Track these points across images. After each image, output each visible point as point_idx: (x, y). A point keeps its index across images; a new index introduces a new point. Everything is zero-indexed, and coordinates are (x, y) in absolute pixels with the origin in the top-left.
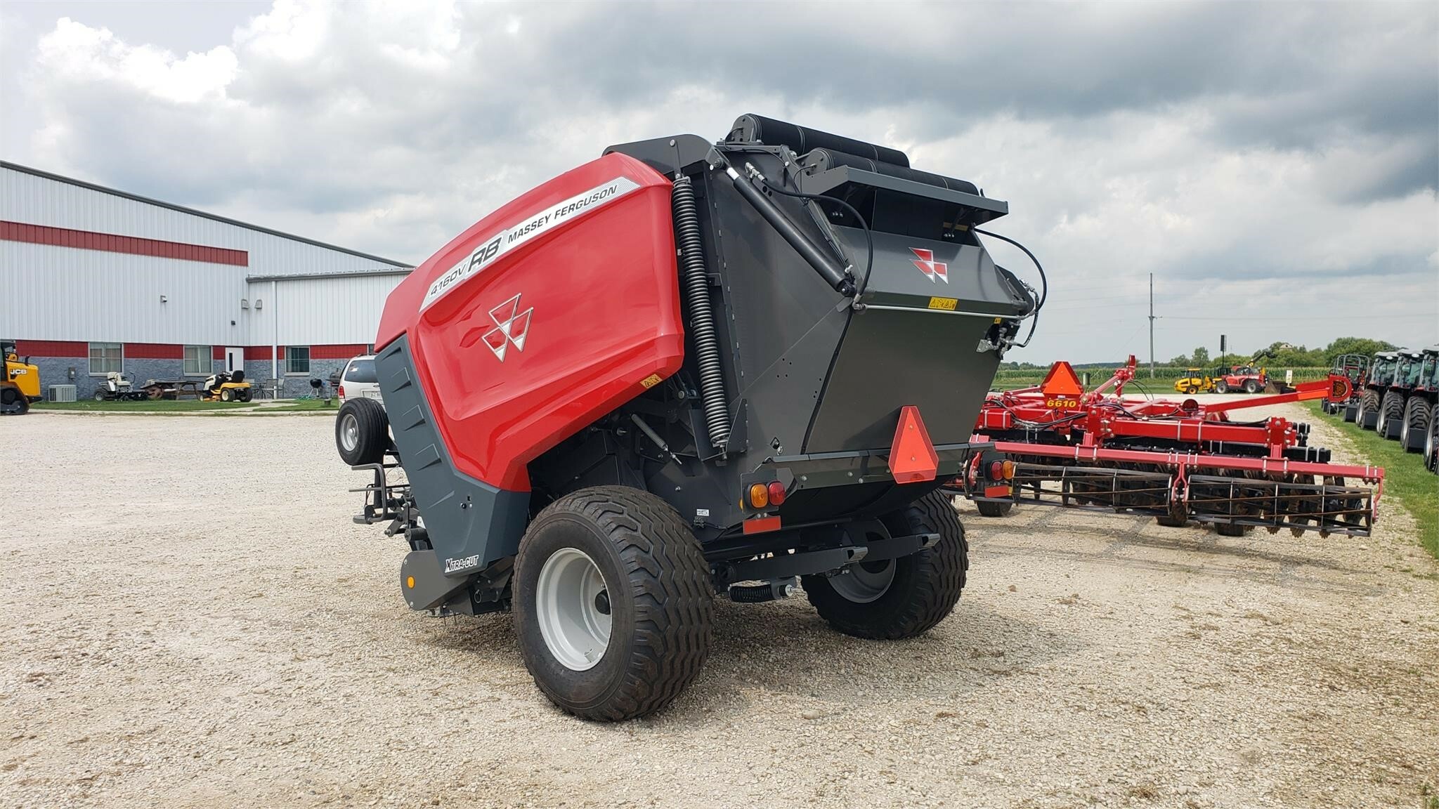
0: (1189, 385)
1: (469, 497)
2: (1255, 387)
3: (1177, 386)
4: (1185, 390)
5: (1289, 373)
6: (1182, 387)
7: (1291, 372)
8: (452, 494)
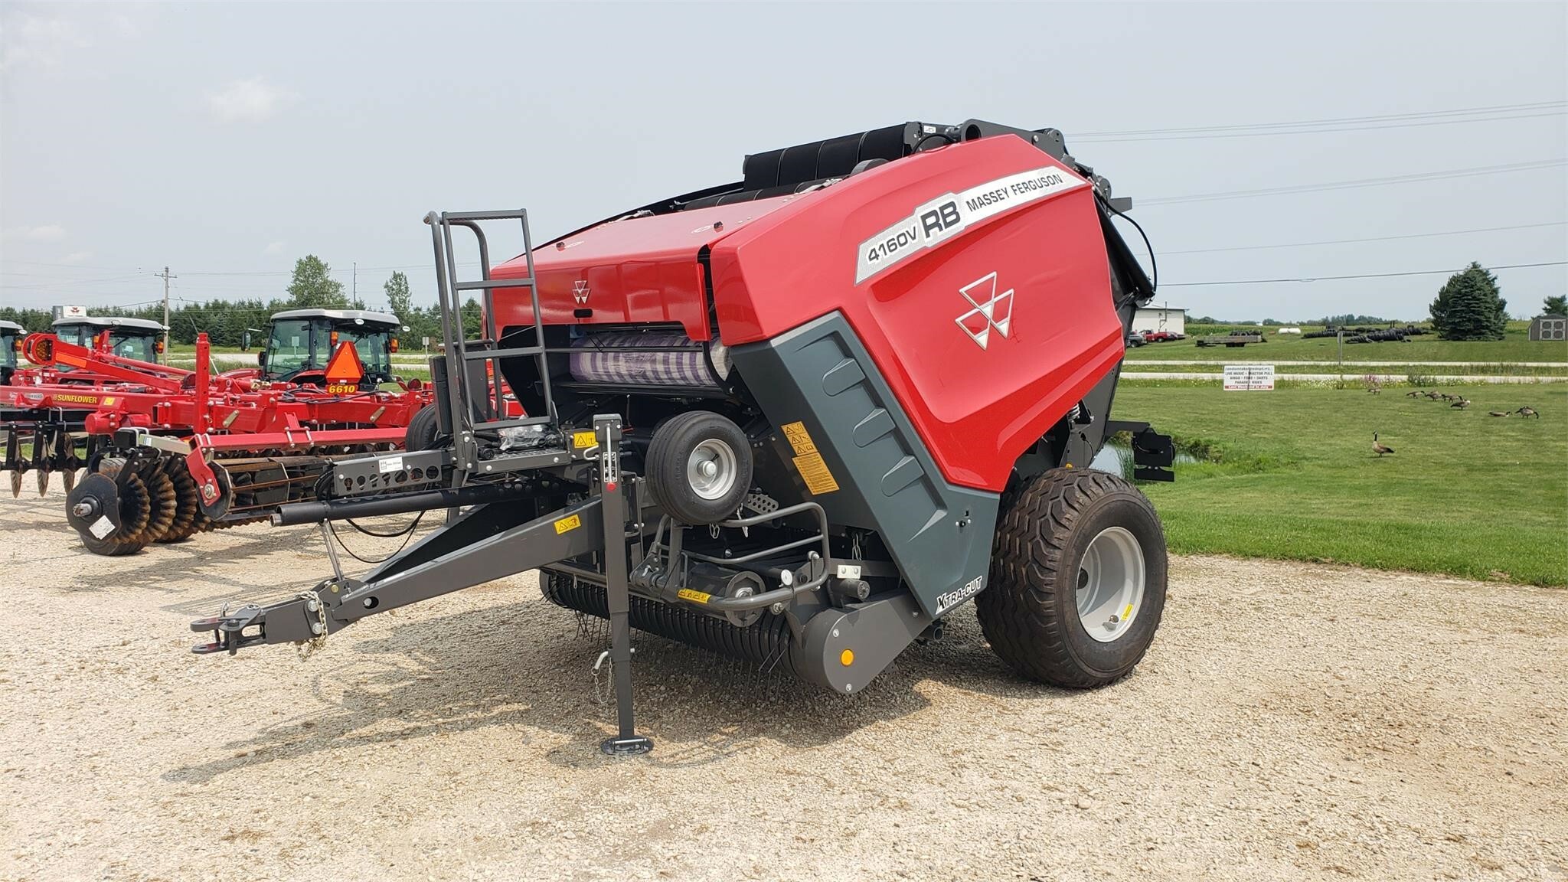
1: (967, 512)
8: (940, 514)
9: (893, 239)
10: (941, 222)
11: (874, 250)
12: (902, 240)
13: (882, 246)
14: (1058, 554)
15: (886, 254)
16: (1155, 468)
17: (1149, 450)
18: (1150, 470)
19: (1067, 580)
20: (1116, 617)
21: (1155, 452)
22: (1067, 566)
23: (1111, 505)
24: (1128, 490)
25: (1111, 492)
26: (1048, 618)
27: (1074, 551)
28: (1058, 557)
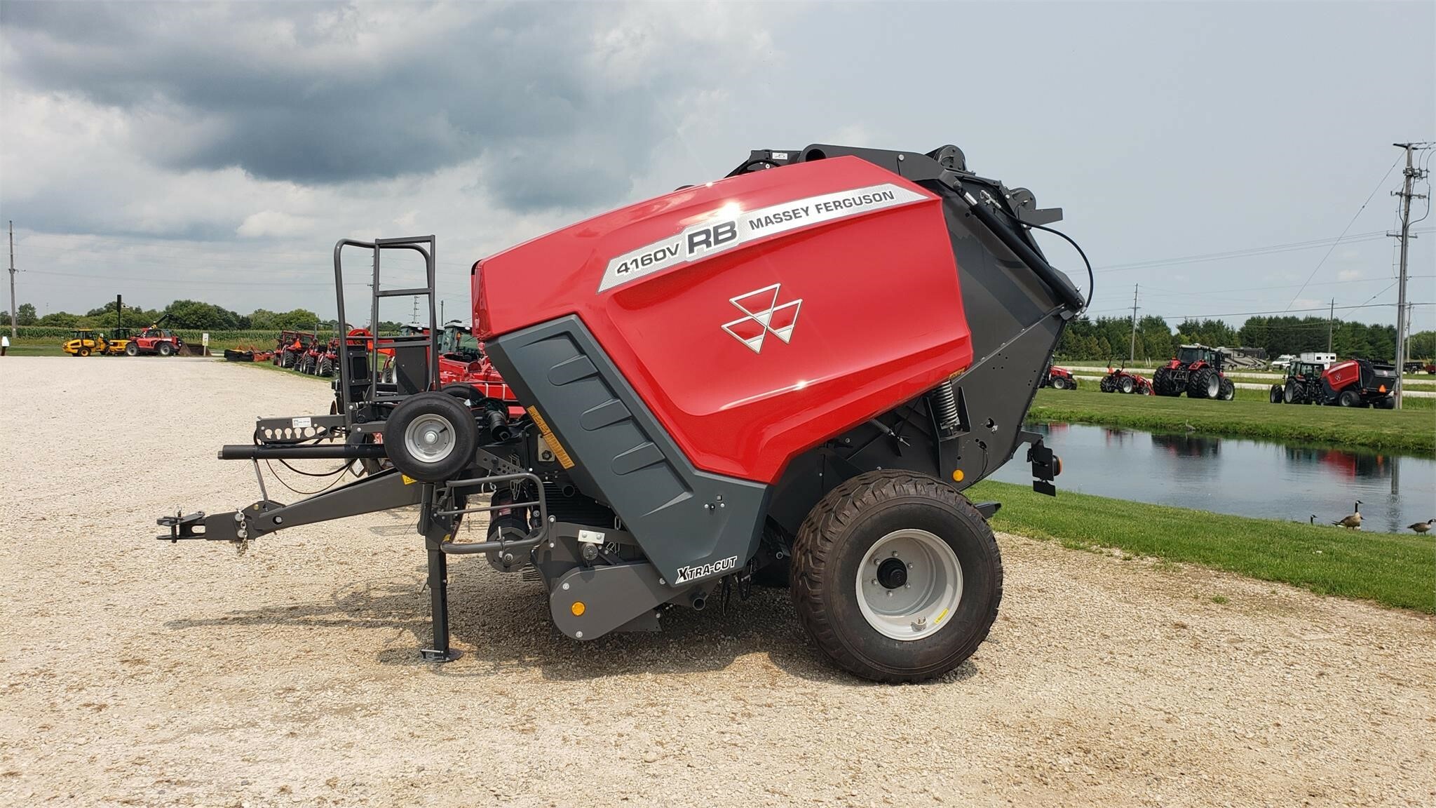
0: (80, 346)
1: (721, 497)
2: (168, 349)
3: (66, 347)
4: (76, 351)
5: (206, 336)
6: (73, 349)
7: (207, 335)
8: (686, 496)
9: (650, 255)
10: (712, 239)
11: (625, 264)
12: (660, 255)
13: (636, 261)
14: (828, 547)
15: (637, 267)
16: (1044, 481)
17: (1040, 462)
18: (1041, 483)
19: (836, 572)
20: (925, 620)
21: (1043, 464)
22: (837, 558)
23: (903, 507)
24: (932, 495)
25: (905, 495)
26: (816, 605)
27: (847, 546)
28: (828, 549)
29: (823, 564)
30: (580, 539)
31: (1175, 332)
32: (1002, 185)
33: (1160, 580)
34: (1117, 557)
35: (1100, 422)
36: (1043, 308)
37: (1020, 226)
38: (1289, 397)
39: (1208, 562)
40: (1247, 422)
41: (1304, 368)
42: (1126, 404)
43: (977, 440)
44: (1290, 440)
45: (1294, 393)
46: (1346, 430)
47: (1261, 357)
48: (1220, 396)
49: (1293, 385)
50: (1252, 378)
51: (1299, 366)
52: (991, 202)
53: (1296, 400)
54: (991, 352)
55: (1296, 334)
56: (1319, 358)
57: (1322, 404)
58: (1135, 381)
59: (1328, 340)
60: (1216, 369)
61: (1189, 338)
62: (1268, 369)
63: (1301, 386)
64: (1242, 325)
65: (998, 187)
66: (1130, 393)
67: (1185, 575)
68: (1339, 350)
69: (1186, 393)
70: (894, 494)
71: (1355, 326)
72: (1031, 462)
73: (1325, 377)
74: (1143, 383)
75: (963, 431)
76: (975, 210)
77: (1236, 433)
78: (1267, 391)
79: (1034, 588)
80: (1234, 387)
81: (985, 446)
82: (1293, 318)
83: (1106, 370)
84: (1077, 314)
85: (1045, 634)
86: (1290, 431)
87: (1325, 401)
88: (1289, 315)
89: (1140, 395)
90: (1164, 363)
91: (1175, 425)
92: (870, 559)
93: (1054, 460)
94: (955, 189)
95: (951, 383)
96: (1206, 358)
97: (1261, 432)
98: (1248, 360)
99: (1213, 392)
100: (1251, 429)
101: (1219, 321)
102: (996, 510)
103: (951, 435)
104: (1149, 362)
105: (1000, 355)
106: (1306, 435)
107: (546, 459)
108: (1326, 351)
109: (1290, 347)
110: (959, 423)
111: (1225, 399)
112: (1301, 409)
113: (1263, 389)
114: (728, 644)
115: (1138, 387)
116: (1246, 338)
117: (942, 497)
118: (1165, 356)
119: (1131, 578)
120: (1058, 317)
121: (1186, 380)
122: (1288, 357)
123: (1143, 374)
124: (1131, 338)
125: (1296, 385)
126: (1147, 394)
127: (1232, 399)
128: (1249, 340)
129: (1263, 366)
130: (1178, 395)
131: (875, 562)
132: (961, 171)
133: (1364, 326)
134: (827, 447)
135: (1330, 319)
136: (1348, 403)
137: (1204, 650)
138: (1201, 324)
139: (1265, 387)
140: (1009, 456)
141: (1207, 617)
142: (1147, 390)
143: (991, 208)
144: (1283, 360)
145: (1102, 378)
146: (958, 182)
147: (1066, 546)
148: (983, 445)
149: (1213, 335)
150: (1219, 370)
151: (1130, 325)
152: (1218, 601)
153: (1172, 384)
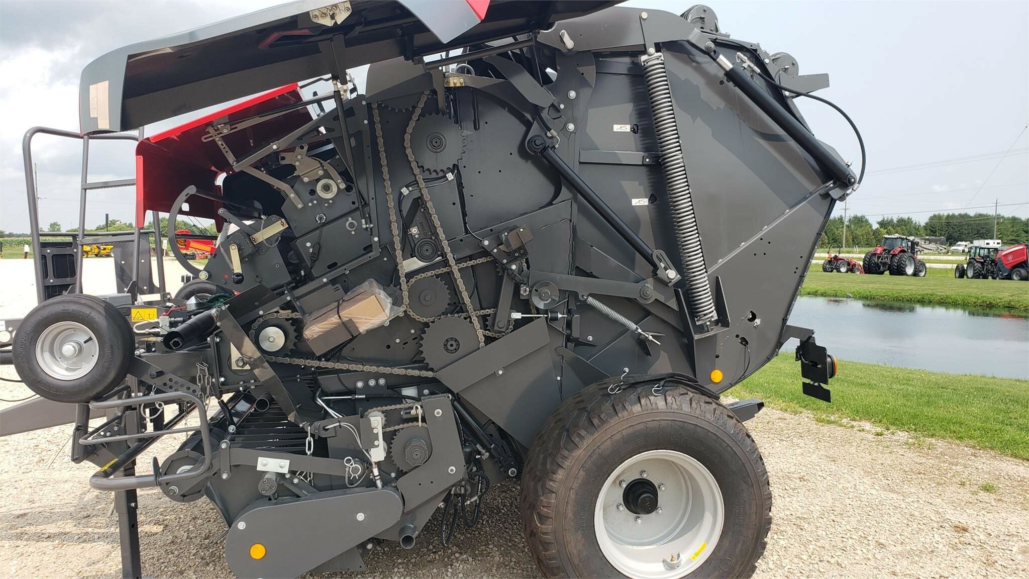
16: (816, 384)
17: (811, 362)
18: (813, 385)
19: (569, 505)
20: (679, 555)
21: (815, 364)
22: (571, 488)
23: (650, 425)
24: (686, 408)
25: (652, 409)
26: (546, 545)
27: (582, 473)
28: (560, 477)
29: (554, 495)
30: (260, 468)
31: (875, 226)
32: (761, 49)
33: (918, 461)
34: (869, 432)
35: (823, 295)
36: (810, 187)
37: (782, 94)
38: (970, 273)
39: (960, 438)
40: (939, 293)
41: (982, 251)
42: (842, 280)
43: (737, 336)
44: (975, 307)
45: (974, 270)
46: (1020, 299)
47: (942, 244)
48: (915, 274)
49: (973, 264)
50: (937, 260)
51: (978, 250)
52: (749, 66)
53: (977, 276)
54: (753, 235)
55: (968, 226)
56: (988, 244)
57: (997, 279)
58: (849, 264)
59: (994, 230)
60: (912, 253)
61: (886, 230)
62: (948, 252)
63: (980, 266)
64: (927, 220)
65: (756, 51)
66: (845, 272)
67: (941, 453)
68: (1002, 237)
69: (888, 271)
70: (640, 408)
71: (1014, 219)
72: (800, 361)
73: (999, 258)
74: (854, 265)
75: (722, 326)
76: (731, 75)
77: (931, 302)
78: (952, 269)
79: (795, 476)
80: (925, 267)
81: (747, 343)
82: (966, 214)
83: (827, 255)
84: (848, 192)
85: (814, 543)
86: (974, 300)
87: (1000, 276)
88: (963, 212)
89: (853, 274)
90: (871, 249)
91: (882, 297)
92: (614, 482)
93: (829, 360)
94: (706, 52)
95: (706, 272)
96: (904, 245)
97: (951, 301)
98: (932, 246)
99: (910, 270)
100: (942, 299)
101: (909, 218)
102: (759, 409)
103: (708, 331)
104: (857, 249)
105: (761, 239)
106: (988, 303)
107: (240, 367)
108: (992, 238)
109: (964, 236)
110: (716, 318)
111: (919, 276)
112: (981, 282)
113: (948, 267)
114: (461, 566)
115: (851, 268)
116: (930, 229)
117: (698, 411)
118: (868, 244)
119: (888, 459)
120: (826, 196)
121: (889, 262)
122: (964, 243)
123: (853, 258)
124: (842, 232)
125: (976, 264)
126: (858, 273)
127: (924, 276)
128: (932, 231)
129: (944, 251)
130: (882, 273)
131: (620, 484)
132: (714, 32)
133: (1020, 219)
134: (566, 347)
135: (994, 214)
136: (1019, 278)
137: (1000, 568)
138: (895, 221)
139: (949, 266)
140: (774, 353)
141: (983, 512)
142: (858, 270)
143: (749, 74)
144: (959, 245)
145: (824, 261)
146: (711, 42)
147: (819, 420)
148: (744, 342)
149: (904, 228)
150: (914, 254)
151: (841, 222)
152: (987, 489)
153: (877, 265)
